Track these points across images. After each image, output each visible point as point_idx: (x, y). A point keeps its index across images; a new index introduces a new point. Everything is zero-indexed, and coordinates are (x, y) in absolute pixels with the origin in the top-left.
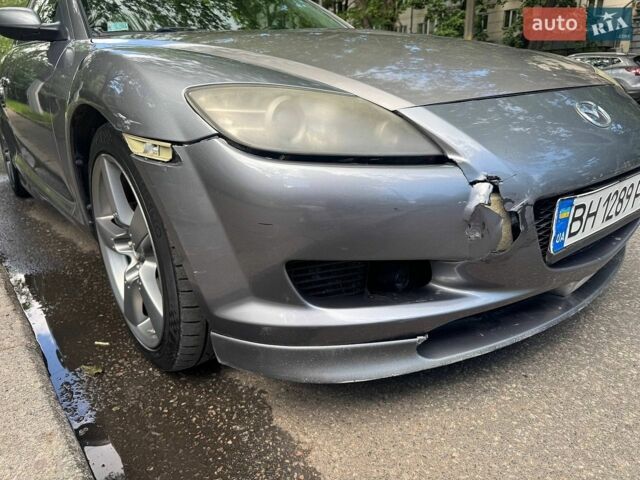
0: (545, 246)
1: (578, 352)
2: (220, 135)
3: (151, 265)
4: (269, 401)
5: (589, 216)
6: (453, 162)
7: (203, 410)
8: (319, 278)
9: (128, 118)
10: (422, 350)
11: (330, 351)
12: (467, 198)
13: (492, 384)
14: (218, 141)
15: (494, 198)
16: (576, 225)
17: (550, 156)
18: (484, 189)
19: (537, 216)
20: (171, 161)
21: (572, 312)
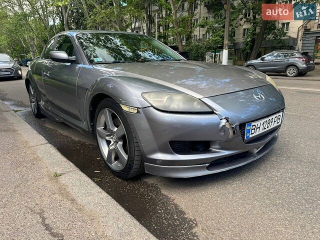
0: (243, 137)
1: (260, 173)
2: (152, 106)
3: (121, 143)
4: (159, 187)
5: (257, 128)
6: (215, 113)
7: (138, 190)
8: (177, 146)
9: (123, 100)
10: (208, 168)
11: (181, 168)
12: (219, 124)
13: (231, 182)
14: (151, 108)
15: (227, 123)
16: (253, 131)
17: (251, 109)
18: (224, 121)
19: (240, 128)
20: (137, 113)
21: (255, 159)
